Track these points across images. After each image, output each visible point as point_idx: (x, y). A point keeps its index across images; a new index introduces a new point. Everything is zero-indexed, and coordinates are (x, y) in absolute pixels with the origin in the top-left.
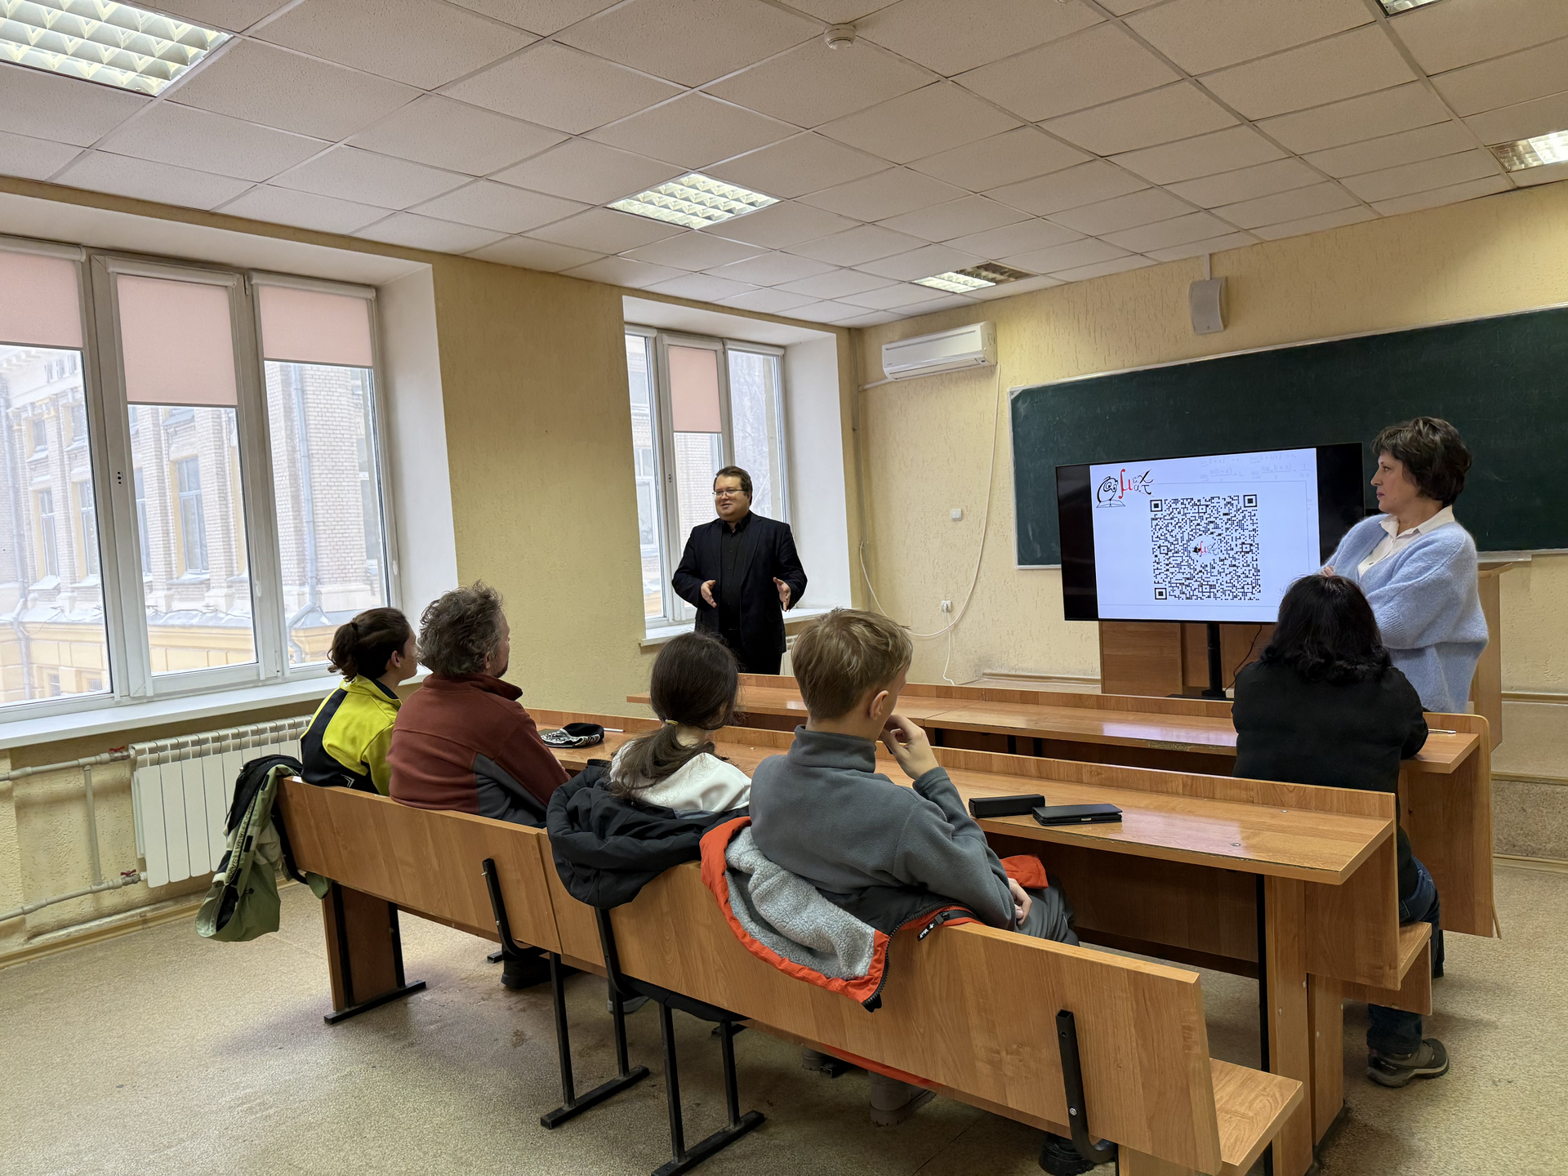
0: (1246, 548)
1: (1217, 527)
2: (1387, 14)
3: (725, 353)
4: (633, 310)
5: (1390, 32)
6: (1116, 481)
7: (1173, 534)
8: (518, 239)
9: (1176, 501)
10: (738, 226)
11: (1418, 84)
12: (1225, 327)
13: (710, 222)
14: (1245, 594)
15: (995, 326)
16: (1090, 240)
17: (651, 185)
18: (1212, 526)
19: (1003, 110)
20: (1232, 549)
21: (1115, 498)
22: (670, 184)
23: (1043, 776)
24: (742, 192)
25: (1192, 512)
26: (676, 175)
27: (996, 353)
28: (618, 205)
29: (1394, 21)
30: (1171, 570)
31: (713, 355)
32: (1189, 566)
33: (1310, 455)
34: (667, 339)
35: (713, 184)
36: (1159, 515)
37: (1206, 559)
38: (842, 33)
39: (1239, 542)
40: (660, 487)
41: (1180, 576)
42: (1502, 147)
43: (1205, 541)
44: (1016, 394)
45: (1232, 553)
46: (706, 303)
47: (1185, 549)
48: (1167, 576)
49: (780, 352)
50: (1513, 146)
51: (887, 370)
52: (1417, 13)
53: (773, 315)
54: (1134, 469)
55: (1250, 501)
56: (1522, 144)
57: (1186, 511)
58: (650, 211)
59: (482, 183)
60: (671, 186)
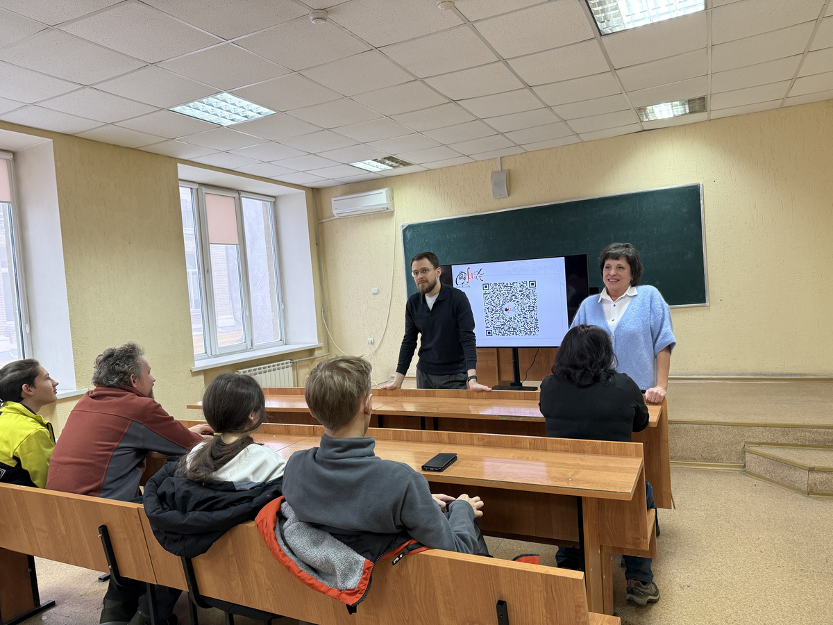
0: (531, 308)
1: (516, 298)
2: (601, 35)
3: (240, 199)
4: (184, 171)
5: (601, 45)
6: (465, 274)
7: (495, 301)
8: (111, 126)
9: (496, 284)
10: (250, 126)
11: (610, 73)
12: (509, 195)
13: (233, 123)
14: (531, 332)
15: (392, 190)
16: (443, 147)
17: (199, 97)
18: (514, 297)
19: (405, 70)
20: (524, 309)
21: (465, 282)
22: (210, 98)
23: (452, 442)
24: (254, 106)
25: (504, 290)
26: (215, 93)
27: (394, 205)
28: (178, 109)
29: (604, 39)
30: (494, 320)
31: (232, 201)
32: (503, 318)
33: (561, 261)
34: (205, 190)
35: (236, 100)
36: (487, 292)
37: (510, 314)
38: (320, 15)
39: (528, 305)
40: (201, 276)
41: (499, 323)
42: (640, 109)
43: (510, 305)
44: (405, 227)
45: (524, 311)
46: (229, 170)
47: (501, 309)
48: (492, 324)
49: (273, 200)
50: (645, 109)
51: (335, 212)
52: (614, 36)
53: (268, 179)
54: (475, 267)
55: (533, 284)
56: (649, 108)
57: (501, 290)
58: (197, 114)
59: (87, 89)
60: (211, 100)
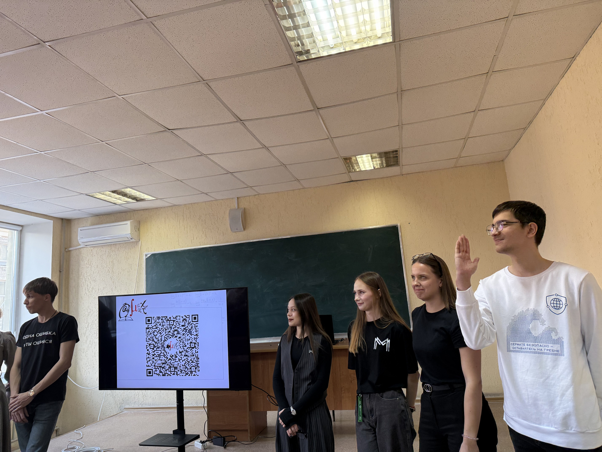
0: (193, 345)
6: (129, 306)
7: (157, 337)
9: (159, 318)
12: (244, 229)
14: (191, 372)
15: (139, 223)
18: (176, 332)
20: (186, 346)
21: (129, 315)
25: (166, 324)
27: (139, 236)
30: (156, 358)
32: (164, 356)
33: (224, 293)
36: (150, 326)
37: (171, 352)
41: (160, 362)
43: (172, 341)
44: (149, 255)
45: (185, 348)
47: (163, 346)
48: (153, 362)
49: (20, 228)
51: (80, 241)
55: (195, 318)
57: (163, 324)
